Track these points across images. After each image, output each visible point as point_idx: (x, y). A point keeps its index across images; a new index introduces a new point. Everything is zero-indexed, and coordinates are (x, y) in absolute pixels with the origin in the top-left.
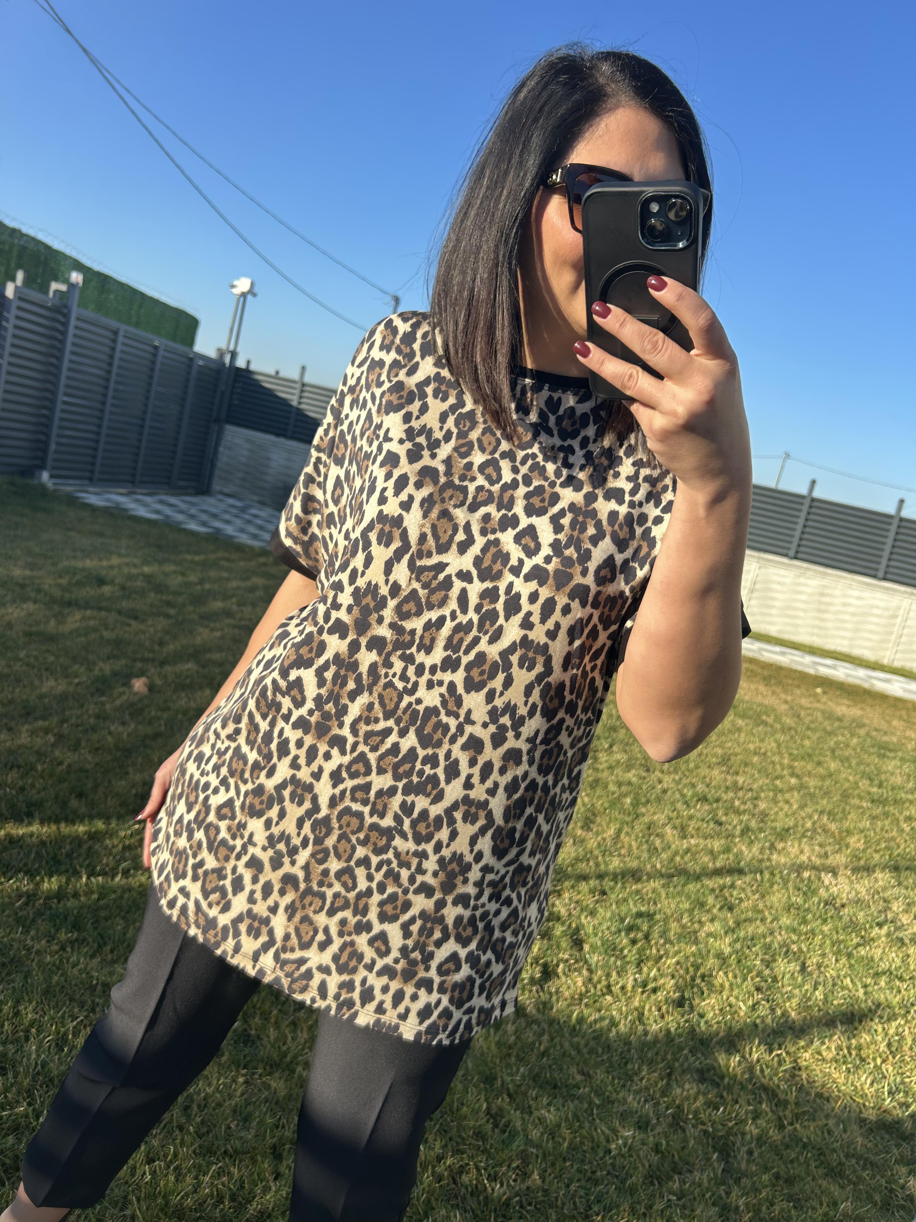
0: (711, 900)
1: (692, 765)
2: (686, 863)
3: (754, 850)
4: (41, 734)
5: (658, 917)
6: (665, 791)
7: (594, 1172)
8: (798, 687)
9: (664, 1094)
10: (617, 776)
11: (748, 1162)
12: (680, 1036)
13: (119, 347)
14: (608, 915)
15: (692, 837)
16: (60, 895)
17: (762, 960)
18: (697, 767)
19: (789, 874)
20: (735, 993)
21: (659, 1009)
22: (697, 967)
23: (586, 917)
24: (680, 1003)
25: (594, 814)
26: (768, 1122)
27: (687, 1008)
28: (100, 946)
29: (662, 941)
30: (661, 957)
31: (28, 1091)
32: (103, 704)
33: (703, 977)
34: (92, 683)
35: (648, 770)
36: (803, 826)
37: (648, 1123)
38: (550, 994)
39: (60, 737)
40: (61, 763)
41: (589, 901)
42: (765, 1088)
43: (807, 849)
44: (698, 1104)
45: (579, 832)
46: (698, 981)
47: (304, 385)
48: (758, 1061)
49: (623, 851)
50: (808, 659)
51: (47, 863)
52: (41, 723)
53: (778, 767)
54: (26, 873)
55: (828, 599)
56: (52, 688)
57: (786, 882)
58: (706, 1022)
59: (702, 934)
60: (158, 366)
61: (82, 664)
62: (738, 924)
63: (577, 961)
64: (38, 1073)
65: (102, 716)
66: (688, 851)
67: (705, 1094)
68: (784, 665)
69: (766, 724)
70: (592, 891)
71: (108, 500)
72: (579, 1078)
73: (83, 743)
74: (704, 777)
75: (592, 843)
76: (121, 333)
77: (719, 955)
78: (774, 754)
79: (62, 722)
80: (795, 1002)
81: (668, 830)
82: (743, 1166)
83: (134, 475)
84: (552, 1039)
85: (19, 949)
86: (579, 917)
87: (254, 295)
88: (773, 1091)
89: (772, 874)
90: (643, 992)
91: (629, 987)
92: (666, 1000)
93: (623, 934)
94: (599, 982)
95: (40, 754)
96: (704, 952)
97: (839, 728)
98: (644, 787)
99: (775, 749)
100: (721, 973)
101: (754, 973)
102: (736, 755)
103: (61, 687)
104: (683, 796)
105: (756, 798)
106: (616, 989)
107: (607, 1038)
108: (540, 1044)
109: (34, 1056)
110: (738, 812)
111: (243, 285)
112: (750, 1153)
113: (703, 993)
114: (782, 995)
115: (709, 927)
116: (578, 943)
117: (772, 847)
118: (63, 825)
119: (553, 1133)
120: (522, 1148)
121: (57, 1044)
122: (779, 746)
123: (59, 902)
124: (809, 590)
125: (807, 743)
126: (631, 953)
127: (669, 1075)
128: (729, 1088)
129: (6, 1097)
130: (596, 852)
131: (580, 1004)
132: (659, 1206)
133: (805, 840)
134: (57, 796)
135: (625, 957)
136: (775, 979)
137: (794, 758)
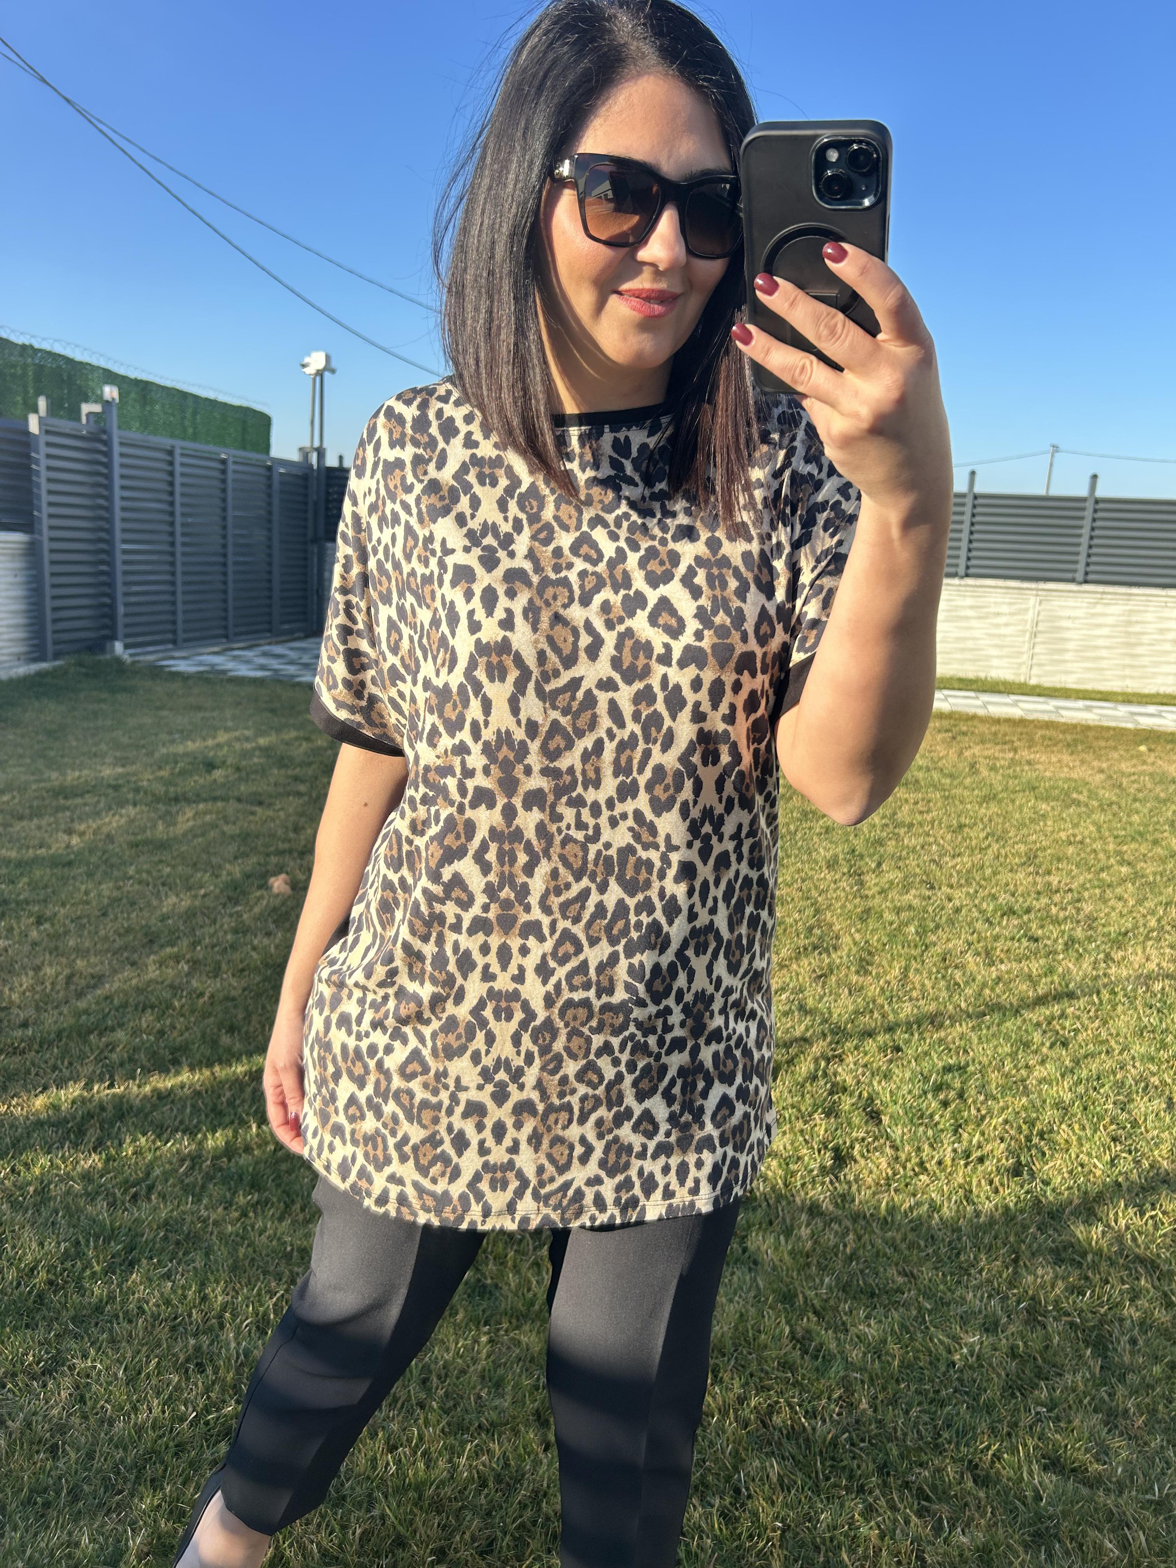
0: (1037, 1037)
1: (988, 872)
2: (998, 996)
3: (1085, 966)
4: (172, 963)
5: (971, 1068)
6: (958, 910)
7: (937, 1392)
8: (1115, 748)
9: (1011, 1285)
10: (893, 901)
11: (1132, 1353)
12: (1022, 1211)
13: (178, 469)
14: (908, 1075)
15: (1002, 962)
16: (229, 1151)
17: (1115, 1103)
18: (995, 873)
19: (1135, 990)
20: (1086, 1147)
21: (991, 1183)
22: (1032, 1124)
23: (880, 1082)
24: (1016, 1171)
25: (870, 953)
26: (1150, 1301)
27: (1026, 1176)
28: (287, 1206)
29: (982, 1098)
30: (983, 1118)
31: (235, 1386)
32: (239, 915)
33: (1041, 1135)
34: (222, 891)
35: (932, 888)
36: (1145, 925)
37: (996, 1324)
38: (849, 1183)
39: (195, 964)
40: (201, 995)
41: (881, 1062)
42: (1141, 1260)
43: (1154, 953)
44: (1057, 1291)
45: (854, 978)
46: (1036, 1140)
48: (1127, 1228)
49: (914, 994)
50: (1123, 710)
51: (207, 1116)
52: (168, 950)
53: (1101, 856)
54: (184, 1132)
55: (1137, 628)
56: (174, 905)
57: (1132, 1000)
58: (1054, 1190)
59: (1032, 1082)
60: (230, 485)
61: (205, 871)
62: (1077, 1062)
63: (876, 1138)
64: (242, 1364)
65: (241, 930)
66: (999, 979)
67: (1064, 1279)
68: (1091, 723)
69: (1078, 803)
70: (883, 1049)
71: (200, 664)
72: (900, 1280)
73: (224, 966)
74: (1007, 885)
75: (873, 990)
76: (178, 452)
77: (1057, 1104)
78: (1095, 840)
79: (194, 944)
80: (1165, 1148)
81: (969, 957)
82: (1127, 1359)
83: (226, 628)
84: (859, 1238)
85: (192, 1222)
86: (870, 1084)
87: (333, 371)
88: (1153, 1262)
89: (1113, 993)
90: (966, 1165)
91: (948, 1161)
92: (998, 1169)
93: (930, 1096)
94: (908, 1160)
95: (175, 988)
96: (1038, 1103)
98: (930, 909)
99: (1095, 834)
100: (1063, 1126)
101: (1108, 1120)
102: (1045, 849)
103: (186, 902)
104: (982, 912)
105: (1079, 901)
106: (931, 1166)
107: (929, 1227)
108: (845, 1246)
109: (233, 1345)
110: (1056, 922)
111: (317, 361)
112: (1133, 1342)
113: (1044, 1154)
114: (1148, 1142)
115: (1040, 1072)
116: (874, 1116)
117: (1108, 958)
118: (217, 1068)
119: (878, 1351)
120: (842, 1374)
121: (258, 1327)
122: (1099, 828)
123: (229, 1160)
124: (1110, 620)
125: (1136, 818)
126: (944, 1119)
127: (1016, 1261)
128: (1095, 1266)
129: (209, 1397)
130: (880, 1001)
131: (889, 1190)
132: (1026, 1420)
133: (1150, 943)
134: (203, 1035)
135: (936, 1124)
136: (1135, 1124)
137: (1121, 841)
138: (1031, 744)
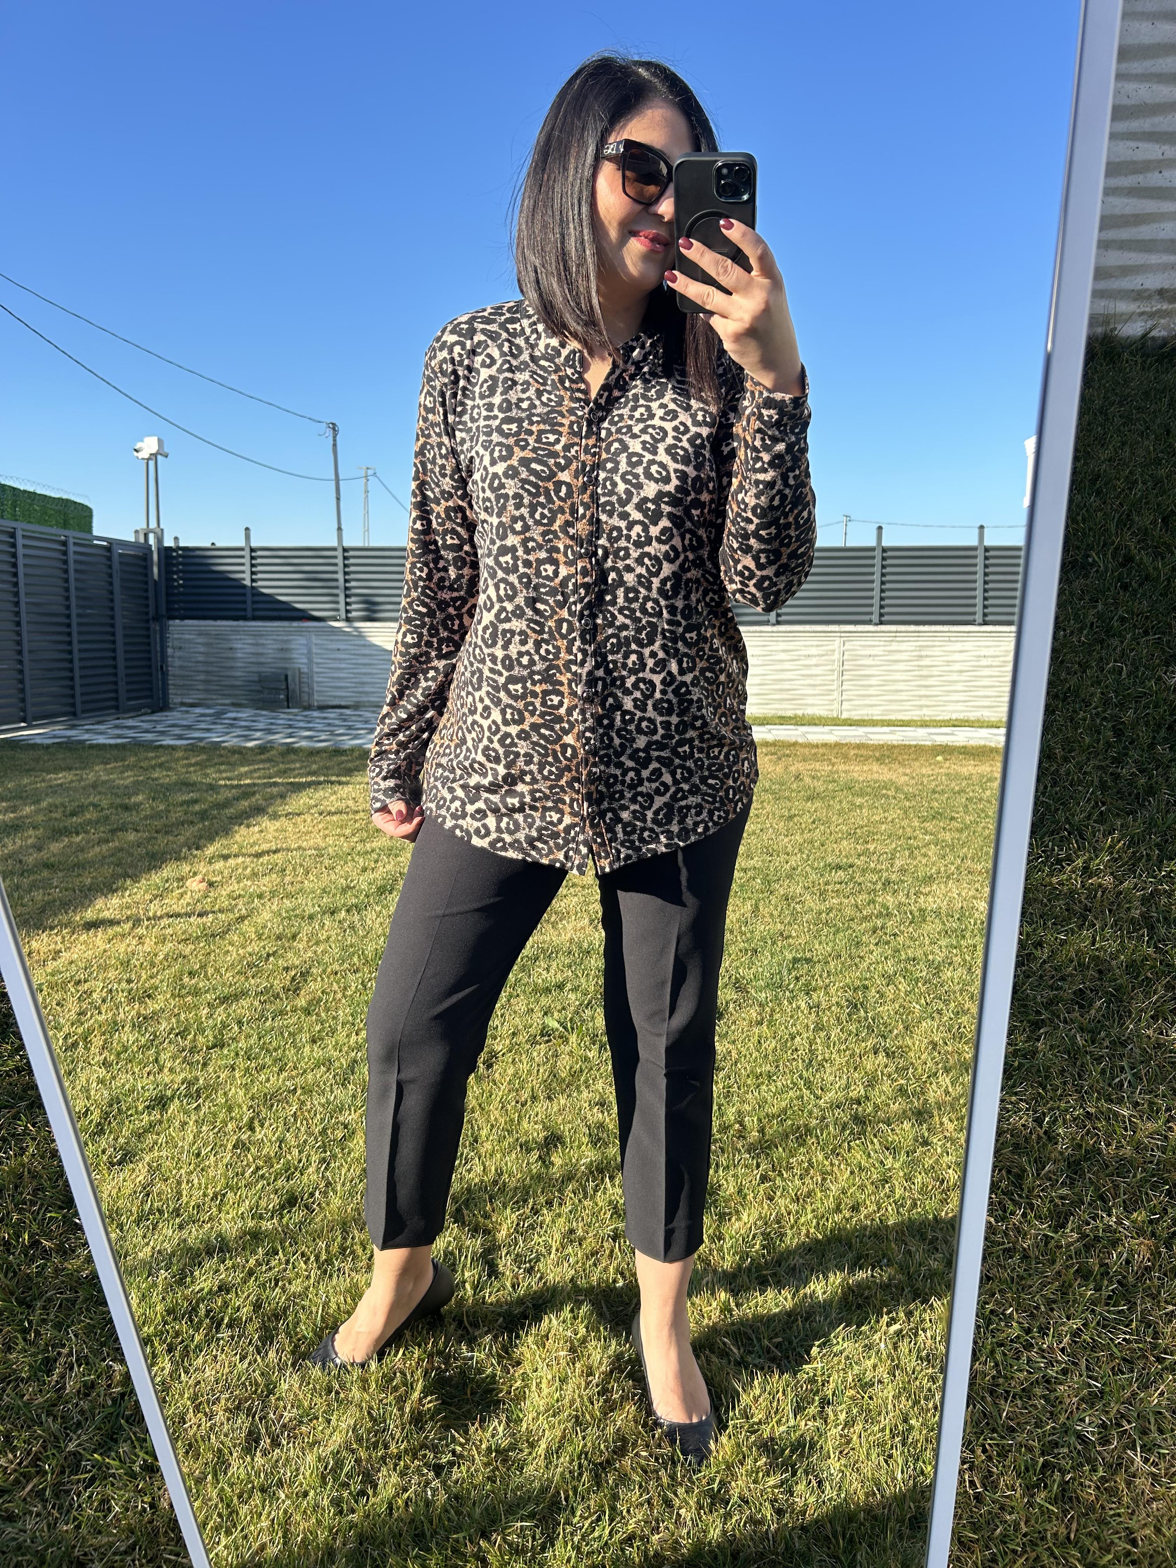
1: (817, 844)
5: (815, 959)
8: (916, 759)
13: (21, 551)
18: (823, 845)
23: (744, 970)
29: (825, 975)
47: (252, 550)
50: (921, 732)
53: (909, 829)
60: (72, 566)
62: (897, 951)
63: (745, 1000)
68: (895, 743)
69: (887, 797)
70: (744, 952)
76: (19, 534)
78: (902, 820)
83: (73, 705)
87: (166, 455)
97: (968, 785)
99: (902, 816)
102: (862, 828)
104: (815, 869)
105: (892, 859)
111: (150, 445)
115: (869, 958)
122: (905, 812)
124: (905, 656)
125: (936, 804)
126: (798, 987)
135: (792, 990)
138: (846, 758)
